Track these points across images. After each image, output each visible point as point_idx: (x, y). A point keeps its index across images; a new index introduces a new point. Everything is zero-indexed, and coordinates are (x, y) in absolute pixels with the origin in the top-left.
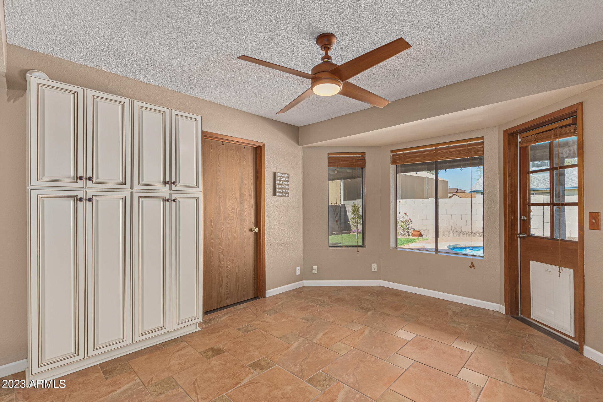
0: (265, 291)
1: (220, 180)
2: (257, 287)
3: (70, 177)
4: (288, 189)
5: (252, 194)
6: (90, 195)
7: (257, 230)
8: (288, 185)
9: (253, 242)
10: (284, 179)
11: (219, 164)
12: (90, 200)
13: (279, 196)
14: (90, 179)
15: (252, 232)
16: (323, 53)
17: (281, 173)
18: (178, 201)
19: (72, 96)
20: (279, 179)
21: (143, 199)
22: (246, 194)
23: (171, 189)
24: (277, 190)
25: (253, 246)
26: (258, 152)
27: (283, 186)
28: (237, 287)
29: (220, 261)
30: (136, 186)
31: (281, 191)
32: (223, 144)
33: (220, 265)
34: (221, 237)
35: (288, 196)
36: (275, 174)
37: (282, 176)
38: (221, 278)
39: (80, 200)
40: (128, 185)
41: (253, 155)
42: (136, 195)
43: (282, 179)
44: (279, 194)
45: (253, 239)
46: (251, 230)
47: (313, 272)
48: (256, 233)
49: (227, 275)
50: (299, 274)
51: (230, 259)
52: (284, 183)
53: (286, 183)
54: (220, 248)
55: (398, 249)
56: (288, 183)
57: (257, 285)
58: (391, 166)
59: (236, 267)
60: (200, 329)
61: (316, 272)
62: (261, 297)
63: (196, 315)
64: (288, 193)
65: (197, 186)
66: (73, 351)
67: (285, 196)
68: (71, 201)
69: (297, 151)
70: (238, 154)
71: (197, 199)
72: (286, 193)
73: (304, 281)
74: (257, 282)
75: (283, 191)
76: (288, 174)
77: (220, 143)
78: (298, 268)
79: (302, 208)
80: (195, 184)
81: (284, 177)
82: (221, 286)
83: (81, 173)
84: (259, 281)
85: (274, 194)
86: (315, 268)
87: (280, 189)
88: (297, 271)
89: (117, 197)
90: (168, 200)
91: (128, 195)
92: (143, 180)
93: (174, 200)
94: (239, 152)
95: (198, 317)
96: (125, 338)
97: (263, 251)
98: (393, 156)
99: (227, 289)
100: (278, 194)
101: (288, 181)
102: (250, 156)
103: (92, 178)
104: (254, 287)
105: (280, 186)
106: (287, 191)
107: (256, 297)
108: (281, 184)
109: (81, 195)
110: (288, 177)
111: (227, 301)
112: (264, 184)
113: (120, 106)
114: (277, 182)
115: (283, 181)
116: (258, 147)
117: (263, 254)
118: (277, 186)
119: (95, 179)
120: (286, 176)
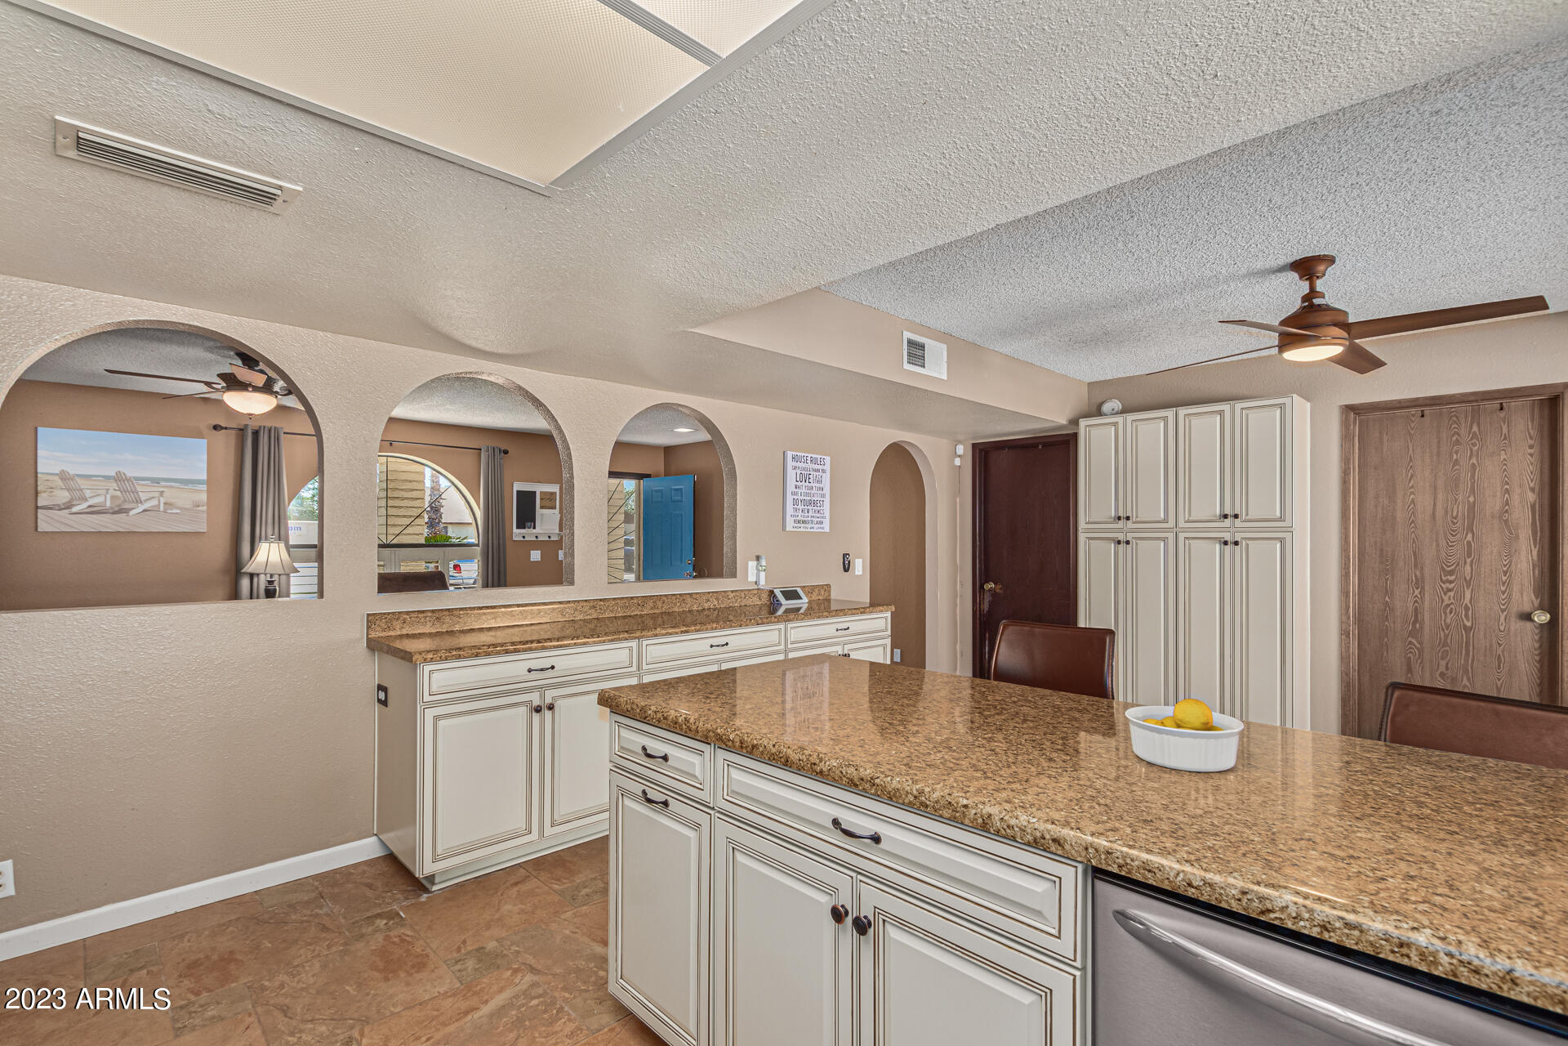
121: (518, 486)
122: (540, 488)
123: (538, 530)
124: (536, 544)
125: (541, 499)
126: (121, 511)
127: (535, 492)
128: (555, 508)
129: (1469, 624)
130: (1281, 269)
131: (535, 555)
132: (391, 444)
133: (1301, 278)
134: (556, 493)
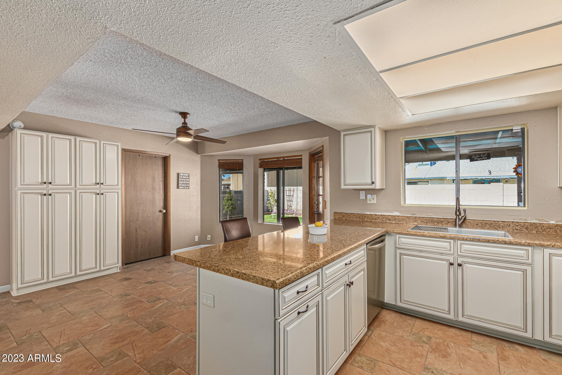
0: (170, 251)
1: (137, 179)
2: (165, 249)
3: (39, 183)
4: (189, 184)
5: (162, 188)
6: (50, 192)
7: (164, 211)
8: (189, 181)
9: (162, 219)
10: (185, 177)
11: (137, 169)
12: (50, 195)
13: (181, 188)
14: (50, 183)
15: (161, 213)
16: (183, 120)
17: (183, 173)
18: (105, 194)
19: (40, 138)
20: (181, 177)
21: (82, 194)
22: (157, 188)
23: (100, 187)
24: (180, 185)
25: (162, 222)
26: (166, 160)
27: (184, 182)
28: (150, 248)
29: (137, 231)
30: (78, 186)
31: (183, 185)
32: (139, 156)
33: (136, 234)
34: (138, 215)
35: (189, 188)
36: (178, 174)
37: (184, 176)
38: (137, 243)
39: (45, 195)
40: (73, 186)
41: (162, 162)
42: (78, 192)
43: (184, 177)
44: (182, 187)
45: (162, 217)
46: (160, 211)
47: (208, 239)
48: (164, 213)
49: (142, 240)
50: (197, 240)
51: (144, 230)
52: (185, 180)
53: (187, 180)
54: (137, 223)
55: (265, 223)
56: (189, 180)
57: (165, 247)
58: (259, 169)
59: (149, 236)
60: (120, 271)
61: (210, 239)
62: (167, 255)
63: (117, 262)
64: (189, 187)
65: (118, 185)
66: (40, 277)
67: (186, 188)
68: (39, 196)
69: (197, 158)
70: (150, 162)
71: (118, 193)
72: (187, 186)
73: (201, 245)
74: (165, 245)
75: (185, 185)
76: (189, 174)
77: (137, 155)
78: (197, 237)
79: (200, 196)
80: (116, 183)
81: (185, 176)
82: (137, 247)
83: (45, 180)
84: (166, 245)
85: (178, 188)
86: (209, 236)
87: (182, 184)
88: (196, 239)
89: (66, 193)
90: (98, 194)
91: (73, 192)
92: (82, 183)
93: (102, 194)
94: (151, 161)
95: (118, 263)
96: (71, 273)
97: (169, 225)
98: (261, 162)
99: (142, 250)
100: (180, 187)
101: (189, 179)
102: (160, 163)
103: (51, 182)
104: (163, 249)
105: (182, 182)
106: (188, 185)
107: (164, 255)
108: (183, 181)
109: (45, 192)
110: (189, 176)
111: (142, 257)
112: (170, 181)
113: (68, 142)
114: (180, 179)
115: (184, 179)
116: (166, 157)
117: (169, 227)
118: (180, 182)
119: (53, 183)
120: (187, 175)
129: (149, 215)
130: (176, 112)
133: (182, 118)
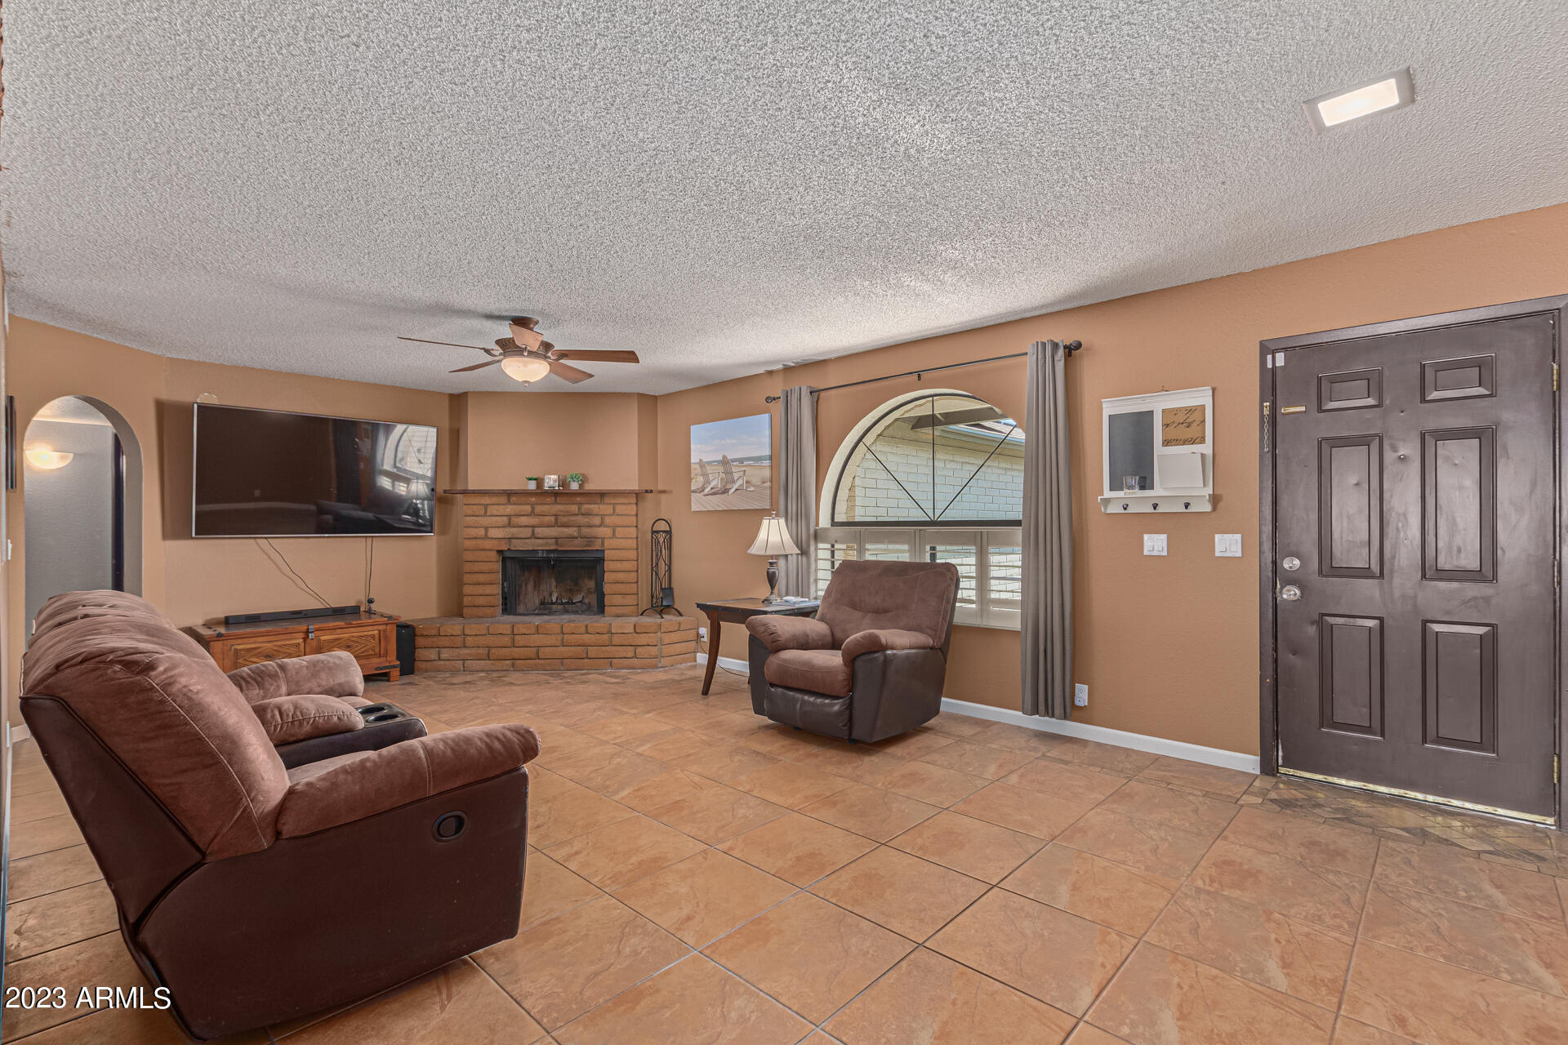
121: (1110, 408)
122: (1159, 404)
123: (1158, 491)
124: (1155, 520)
125: (1166, 425)
126: (725, 491)
127: (1151, 413)
128: (1202, 440)
131: (1155, 544)
132: (919, 376)
134: (1203, 407)
